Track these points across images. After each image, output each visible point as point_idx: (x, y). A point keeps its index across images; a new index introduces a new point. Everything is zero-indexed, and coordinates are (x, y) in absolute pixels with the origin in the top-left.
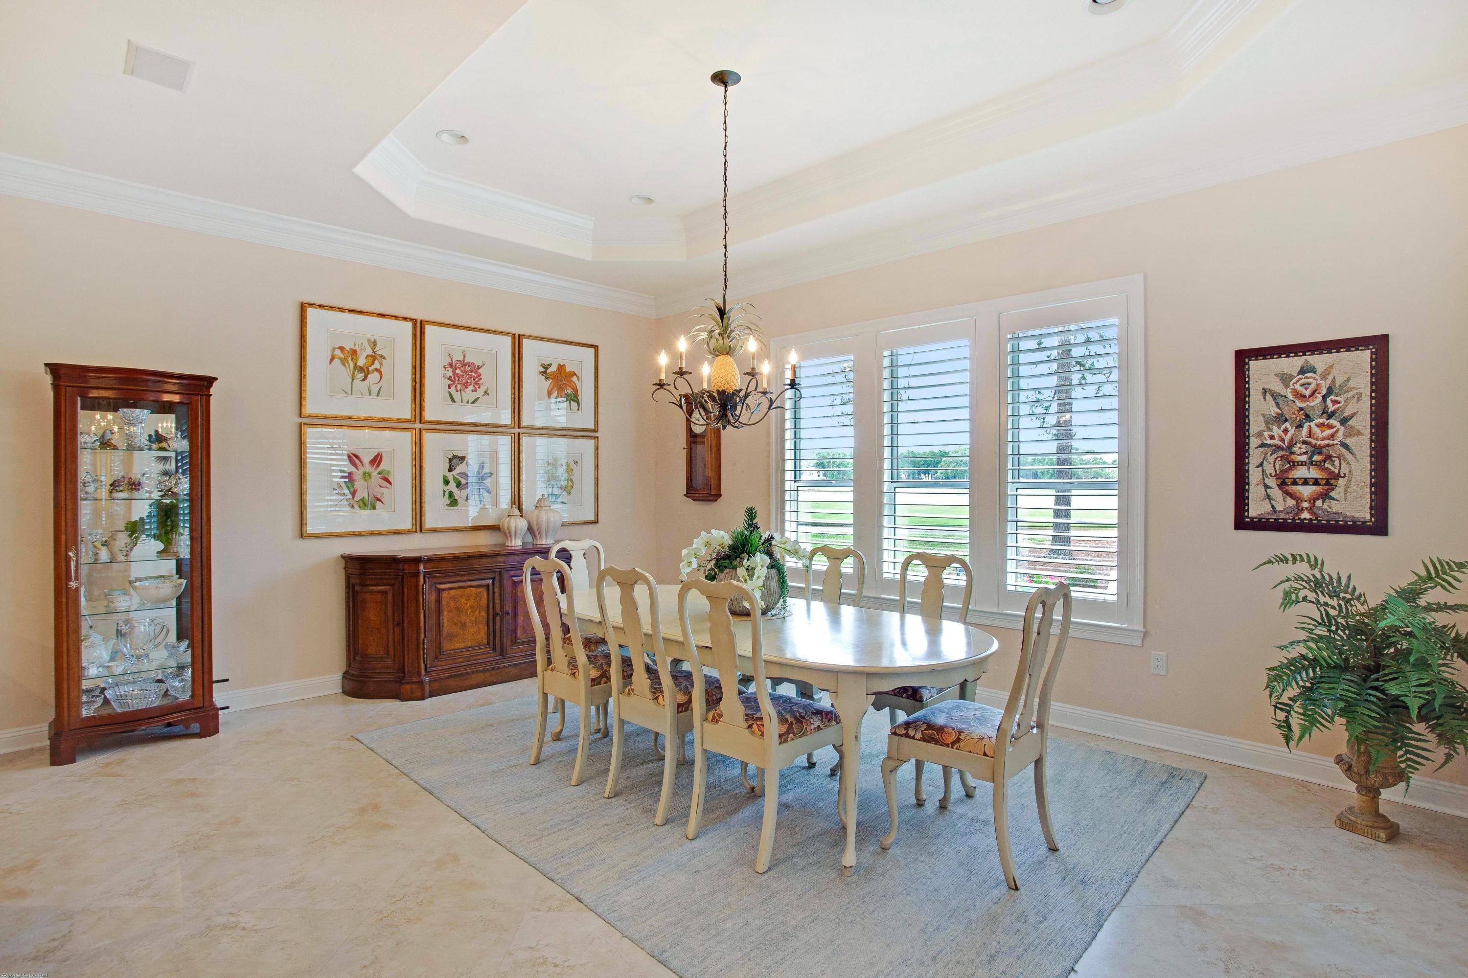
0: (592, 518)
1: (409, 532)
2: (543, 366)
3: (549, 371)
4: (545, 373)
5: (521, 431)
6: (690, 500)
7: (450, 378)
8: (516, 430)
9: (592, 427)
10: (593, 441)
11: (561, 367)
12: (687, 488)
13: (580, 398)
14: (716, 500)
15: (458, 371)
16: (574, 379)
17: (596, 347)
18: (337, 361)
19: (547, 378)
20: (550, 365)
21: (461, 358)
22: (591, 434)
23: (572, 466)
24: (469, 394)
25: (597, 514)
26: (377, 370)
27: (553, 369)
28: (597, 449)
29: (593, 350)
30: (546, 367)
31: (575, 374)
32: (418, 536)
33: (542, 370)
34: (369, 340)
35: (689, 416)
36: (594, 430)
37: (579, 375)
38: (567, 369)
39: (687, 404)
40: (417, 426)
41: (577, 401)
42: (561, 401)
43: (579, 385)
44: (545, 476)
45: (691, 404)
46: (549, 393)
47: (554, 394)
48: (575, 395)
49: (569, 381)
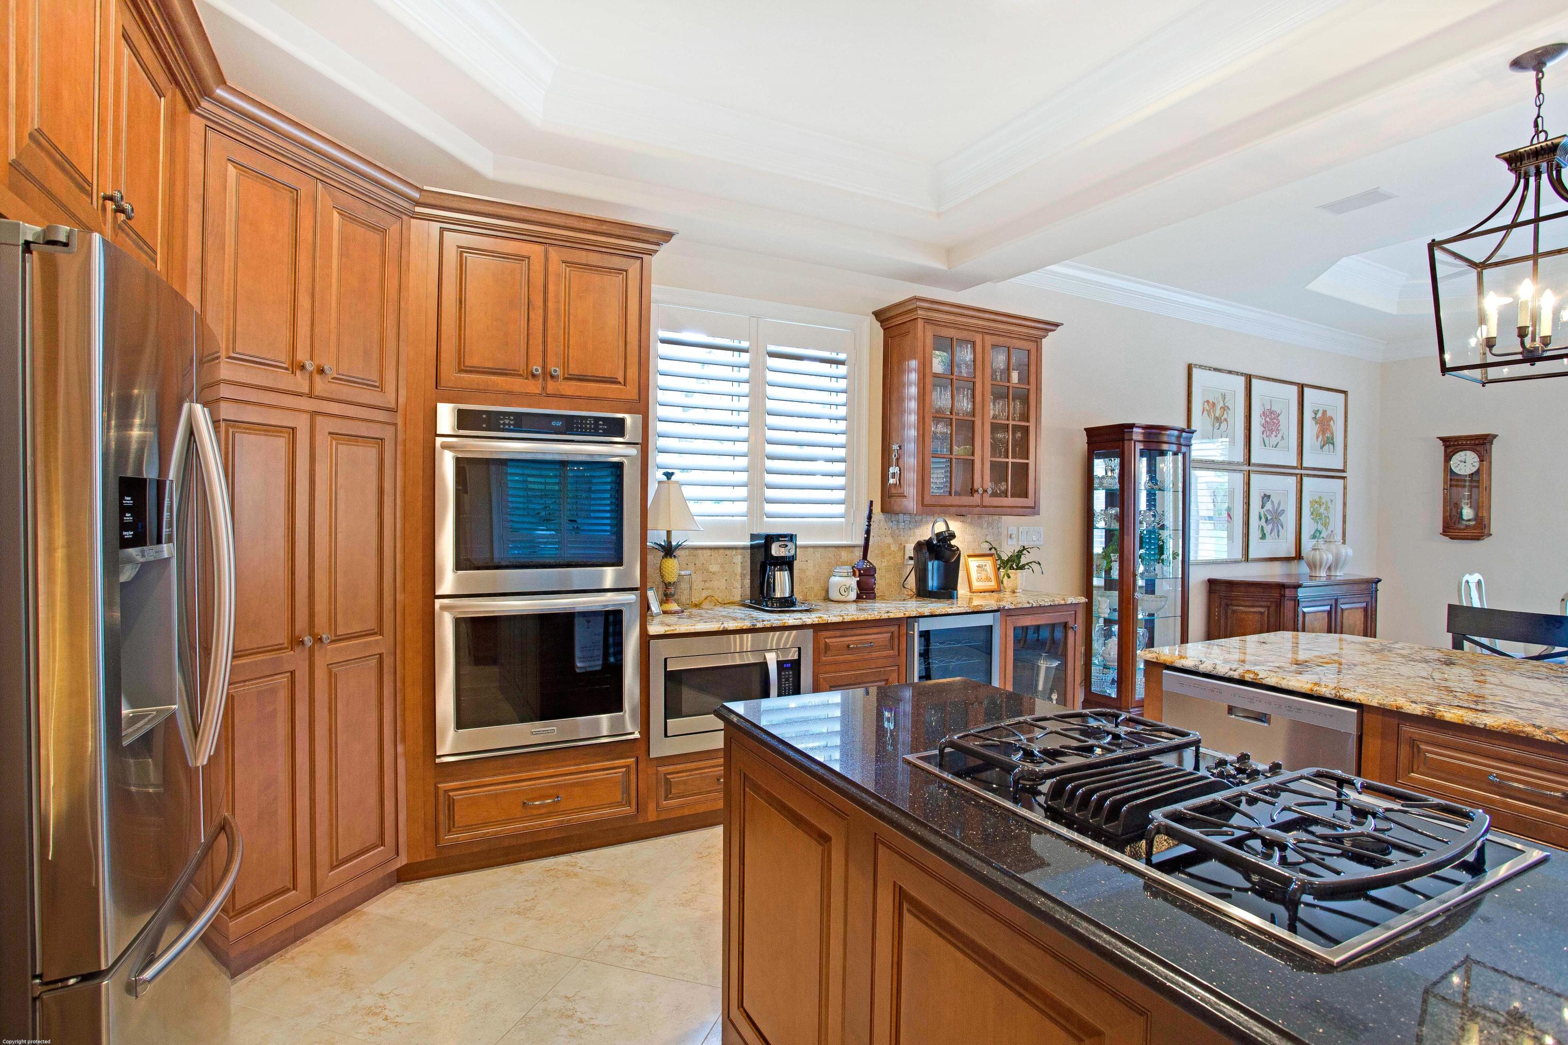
1: (1241, 563)
2: (1314, 412)
3: (1318, 416)
4: (1315, 418)
5: (1302, 472)
6: (1447, 538)
7: (1264, 426)
8: (1300, 472)
9: (1342, 467)
10: (1342, 481)
11: (1324, 412)
12: (1444, 527)
13: (1335, 440)
14: (1482, 539)
15: (1268, 419)
16: (1332, 423)
17: (1345, 392)
18: (1205, 413)
19: (1317, 423)
20: (1318, 411)
21: (1269, 408)
22: (1341, 474)
23: (1329, 504)
24: (1274, 440)
26: (1226, 419)
28: (1345, 488)
29: (1342, 396)
31: (1332, 419)
32: (1244, 565)
33: (1314, 416)
34: (1222, 394)
35: (1448, 458)
36: (1343, 471)
37: (1335, 419)
38: (1328, 414)
39: (1446, 447)
40: (1246, 468)
41: (1333, 444)
42: (1324, 445)
43: (1334, 428)
44: (1315, 513)
45: (1452, 445)
46: (1317, 438)
47: (1320, 438)
48: (1332, 439)
49: (1329, 425)
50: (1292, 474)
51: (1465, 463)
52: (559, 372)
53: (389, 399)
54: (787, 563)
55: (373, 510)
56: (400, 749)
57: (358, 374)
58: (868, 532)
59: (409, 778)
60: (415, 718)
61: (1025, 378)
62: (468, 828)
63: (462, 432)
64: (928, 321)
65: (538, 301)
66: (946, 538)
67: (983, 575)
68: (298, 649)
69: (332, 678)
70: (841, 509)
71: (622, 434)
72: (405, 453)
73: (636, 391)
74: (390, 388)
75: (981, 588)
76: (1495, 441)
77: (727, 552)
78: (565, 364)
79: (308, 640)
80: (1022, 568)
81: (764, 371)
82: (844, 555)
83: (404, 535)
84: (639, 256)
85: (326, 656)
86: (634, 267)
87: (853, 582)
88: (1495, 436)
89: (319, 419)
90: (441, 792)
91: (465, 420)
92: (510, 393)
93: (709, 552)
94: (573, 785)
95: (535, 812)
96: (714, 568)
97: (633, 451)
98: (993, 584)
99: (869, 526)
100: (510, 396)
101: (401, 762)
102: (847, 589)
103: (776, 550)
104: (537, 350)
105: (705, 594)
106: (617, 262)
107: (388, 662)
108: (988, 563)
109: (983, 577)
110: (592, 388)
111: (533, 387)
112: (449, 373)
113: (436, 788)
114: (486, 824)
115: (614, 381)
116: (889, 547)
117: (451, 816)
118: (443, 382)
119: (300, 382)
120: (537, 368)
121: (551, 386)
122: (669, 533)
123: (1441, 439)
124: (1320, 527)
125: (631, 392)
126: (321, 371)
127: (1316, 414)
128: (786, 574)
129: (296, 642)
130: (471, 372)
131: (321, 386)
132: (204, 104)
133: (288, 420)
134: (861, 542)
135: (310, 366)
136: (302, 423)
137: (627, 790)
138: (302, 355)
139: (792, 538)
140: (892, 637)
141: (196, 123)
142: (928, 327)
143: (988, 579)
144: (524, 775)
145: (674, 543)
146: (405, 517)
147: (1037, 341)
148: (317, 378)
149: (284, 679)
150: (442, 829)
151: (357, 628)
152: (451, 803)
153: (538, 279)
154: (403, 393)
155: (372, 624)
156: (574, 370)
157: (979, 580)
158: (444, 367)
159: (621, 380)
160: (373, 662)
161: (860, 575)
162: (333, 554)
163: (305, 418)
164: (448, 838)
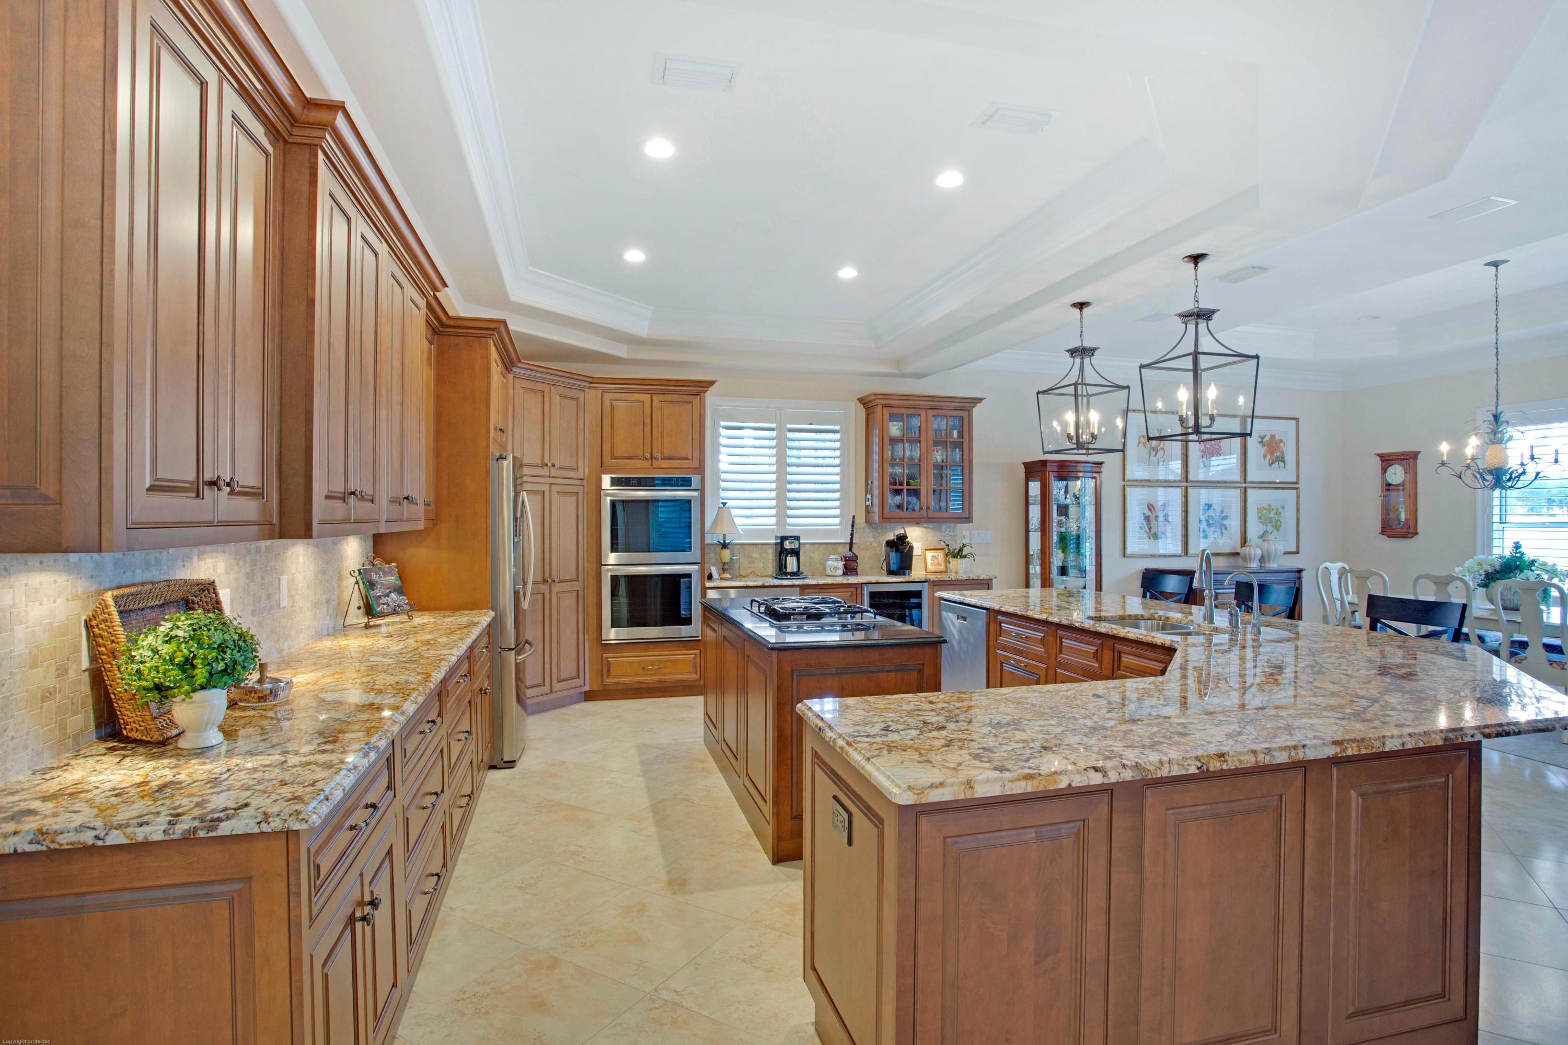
0: (1294, 550)
1: (1180, 556)
2: (1260, 437)
3: (1264, 440)
4: (1262, 442)
5: (1247, 485)
6: (1385, 537)
7: (1203, 451)
8: (1244, 485)
9: (1294, 480)
10: (1295, 491)
11: (1272, 437)
12: (1383, 528)
13: (1285, 459)
14: (1412, 537)
15: (1207, 445)
16: (1282, 445)
17: (1296, 419)
18: (1141, 445)
19: (1263, 446)
20: (1265, 436)
22: (1293, 486)
23: (1281, 510)
24: (1214, 461)
25: (1298, 547)
26: (1162, 449)
27: (1267, 439)
28: (1298, 497)
29: (1294, 422)
30: (1262, 438)
31: (1281, 441)
32: (1185, 558)
33: (1260, 440)
34: (1158, 429)
35: (1384, 471)
36: (1296, 483)
37: (1285, 442)
38: (1277, 438)
39: (1383, 461)
40: (1185, 484)
41: (1284, 462)
42: (1273, 463)
43: (1284, 449)
44: (1263, 518)
45: (1387, 460)
46: (1265, 457)
47: (1268, 457)
48: (1283, 457)
49: (1278, 447)
50: (1235, 487)
51: (1396, 474)
52: (659, 456)
53: (580, 474)
54: (796, 553)
55: (575, 525)
56: (586, 637)
57: (567, 464)
58: (852, 535)
59: (590, 649)
60: (593, 622)
61: (960, 435)
62: (617, 676)
63: (613, 488)
64: (884, 406)
65: (648, 421)
66: (902, 539)
67: (936, 562)
68: (546, 584)
69: (558, 599)
70: (837, 521)
71: (690, 485)
72: (588, 498)
73: (698, 463)
74: (581, 469)
75: (934, 570)
76: (1419, 457)
77: (764, 547)
78: (662, 453)
79: (550, 581)
80: (965, 557)
81: (785, 440)
82: (840, 549)
83: (588, 537)
84: (698, 394)
85: (557, 588)
86: (696, 400)
87: (840, 564)
88: (1418, 453)
89: (553, 486)
90: (604, 658)
91: (615, 482)
92: (635, 468)
93: (752, 547)
94: (668, 661)
95: (649, 673)
96: (755, 555)
97: (696, 494)
98: (942, 568)
99: (853, 531)
100: (635, 469)
101: (587, 642)
102: (836, 568)
103: (787, 545)
104: (648, 446)
105: (750, 570)
106: (687, 398)
107: (581, 594)
108: (940, 555)
109: (936, 563)
110: (676, 463)
111: (646, 464)
112: (608, 461)
113: (602, 656)
114: (625, 676)
115: (686, 459)
116: (871, 543)
117: (609, 670)
118: (604, 463)
119: (545, 471)
120: (648, 455)
121: (655, 463)
122: (724, 535)
123: (1378, 455)
124: (1270, 529)
125: (696, 464)
126: (553, 466)
127: (1262, 439)
128: (795, 559)
129: (545, 581)
130: (617, 459)
131: (554, 472)
132: (514, 370)
133: (541, 488)
134: (849, 541)
135: (549, 464)
136: (546, 488)
137: (695, 666)
138: (546, 460)
139: (797, 538)
140: (852, 595)
141: (511, 376)
142: (885, 409)
143: (939, 564)
144: (643, 654)
145: (727, 542)
146: (588, 528)
147: (969, 411)
148: (552, 468)
149: (540, 597)
150: (605, 677)
151: (567, 577)
152: (609, 664)
153: (648, 412)
154: (587, 470)
155: (574, 576)
156: (666, 454)
157: (932, 565)
158: (605, 458)
159: (690, 458)
160: (575, 594)
161: (846, 560)
162: (559, 545)
163: (548, 486)
164: (608, 680)
